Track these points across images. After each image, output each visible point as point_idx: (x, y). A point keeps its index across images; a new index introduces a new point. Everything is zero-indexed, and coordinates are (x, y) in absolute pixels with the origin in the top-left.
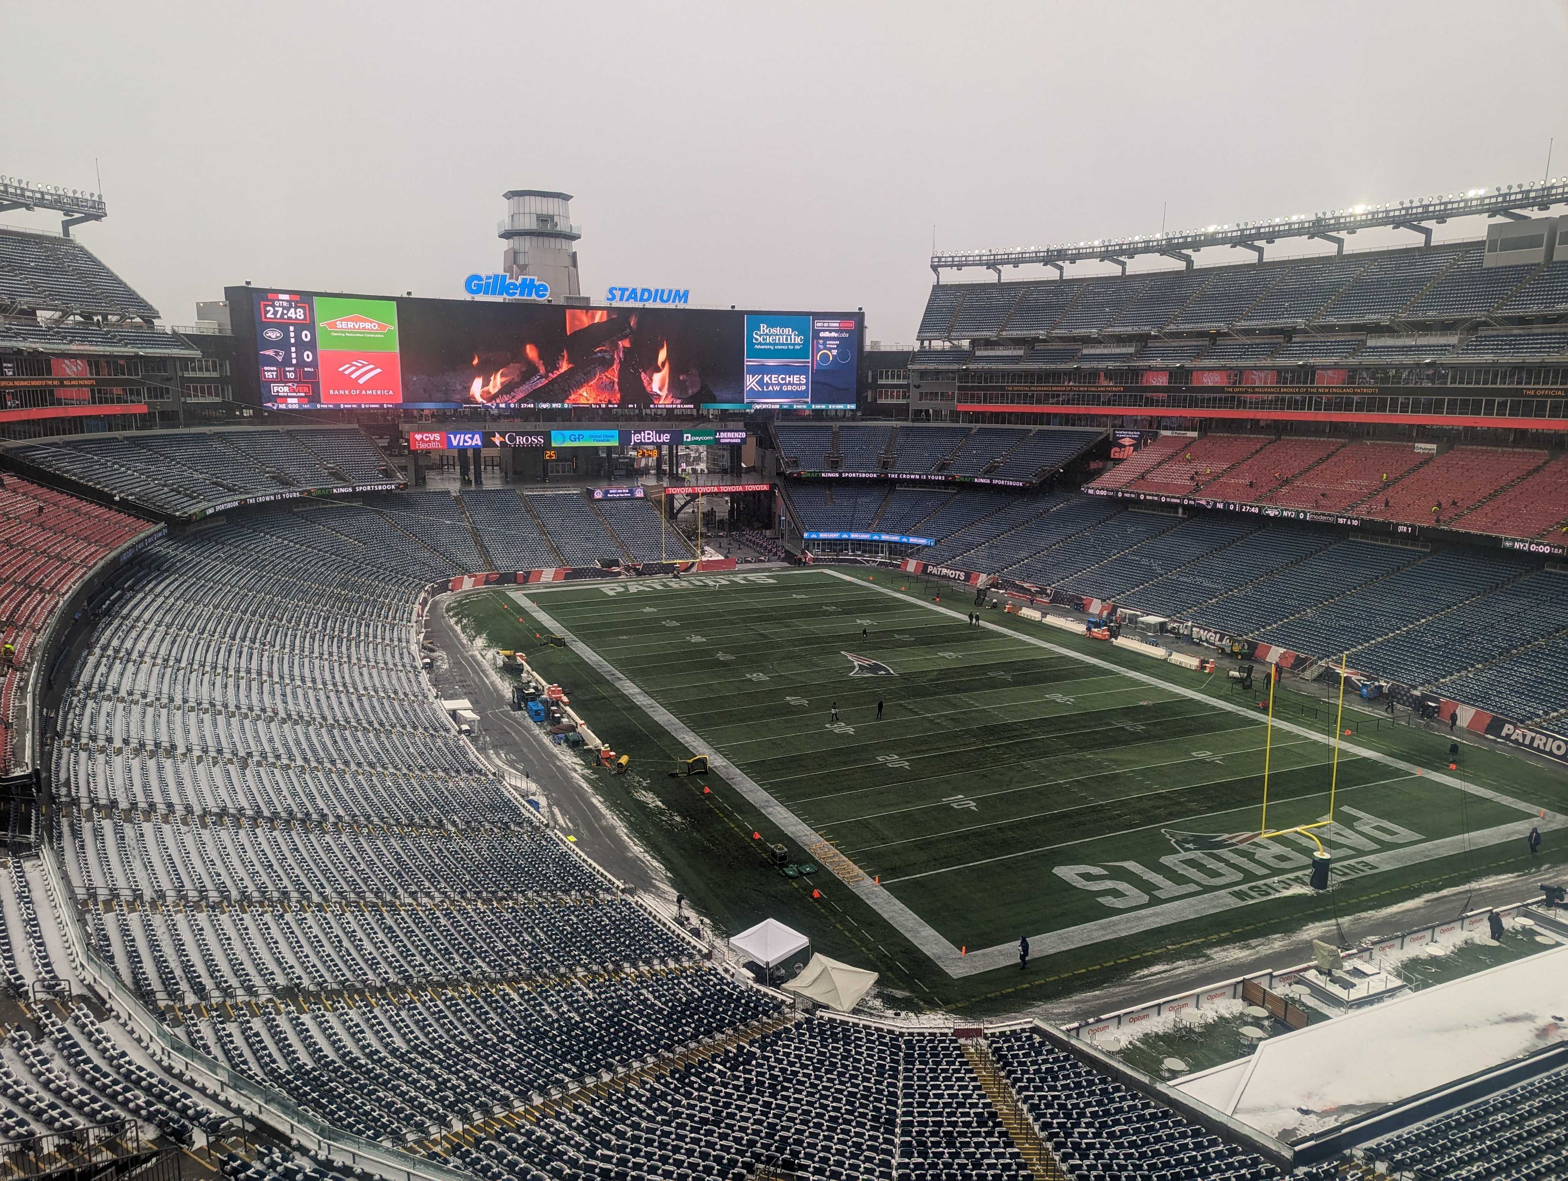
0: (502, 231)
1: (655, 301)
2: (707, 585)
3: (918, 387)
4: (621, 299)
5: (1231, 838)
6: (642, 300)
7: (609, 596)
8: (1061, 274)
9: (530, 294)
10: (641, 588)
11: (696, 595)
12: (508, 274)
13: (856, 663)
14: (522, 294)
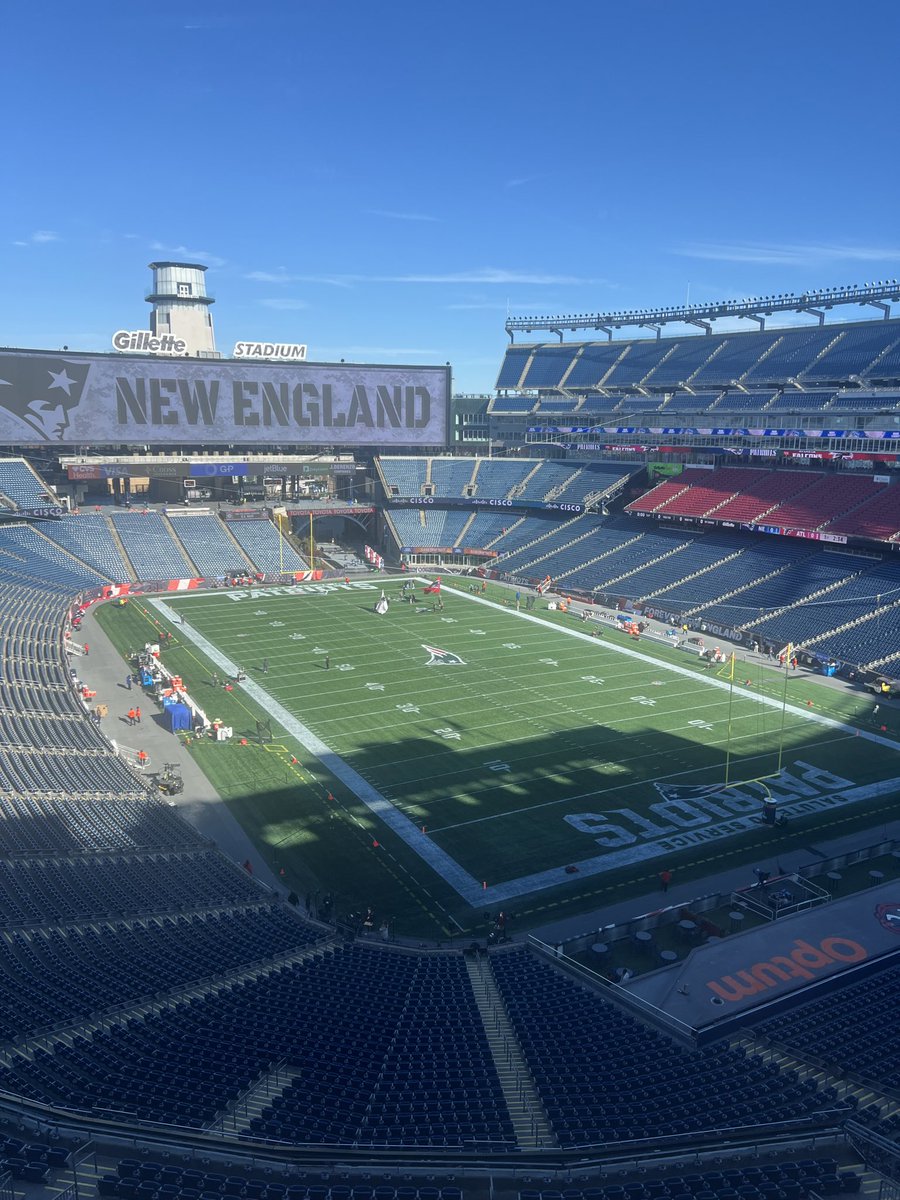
0: (148, 295)
1: (276, 354)
2: (318, 591)
3: (496, 428)
4: (248, 353)
5: (707, 789)
6: (265, 354)
7: (234, 601)
8: (610, 337)
9: (170, 349)
10: (263, 594)
11: (309, 599)
12: (151, 332)
13: (433, 654)
14: (163, 349)
